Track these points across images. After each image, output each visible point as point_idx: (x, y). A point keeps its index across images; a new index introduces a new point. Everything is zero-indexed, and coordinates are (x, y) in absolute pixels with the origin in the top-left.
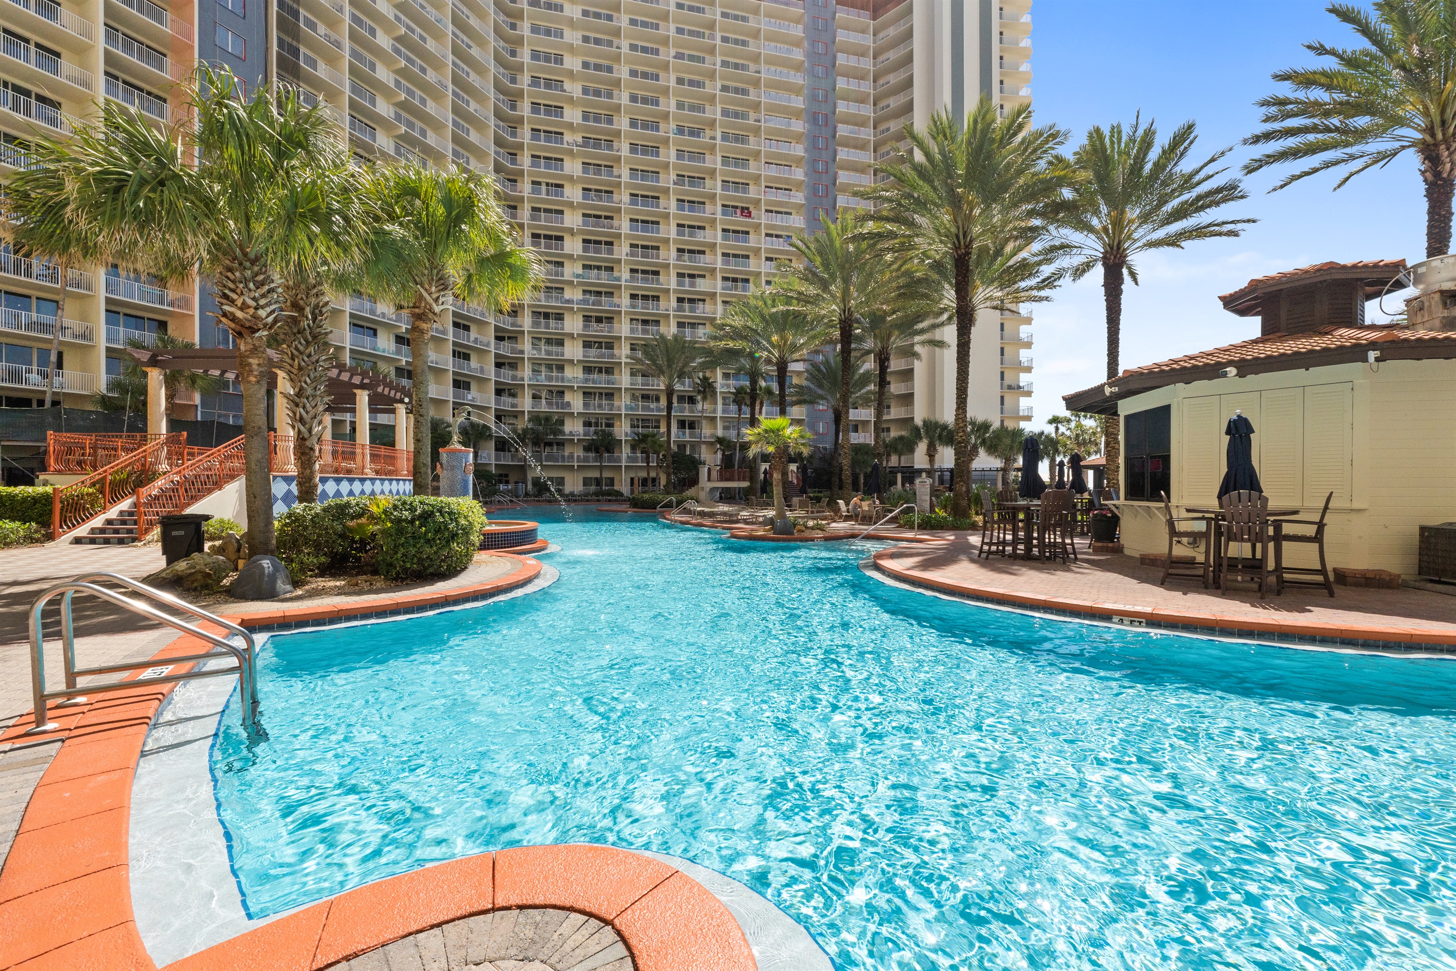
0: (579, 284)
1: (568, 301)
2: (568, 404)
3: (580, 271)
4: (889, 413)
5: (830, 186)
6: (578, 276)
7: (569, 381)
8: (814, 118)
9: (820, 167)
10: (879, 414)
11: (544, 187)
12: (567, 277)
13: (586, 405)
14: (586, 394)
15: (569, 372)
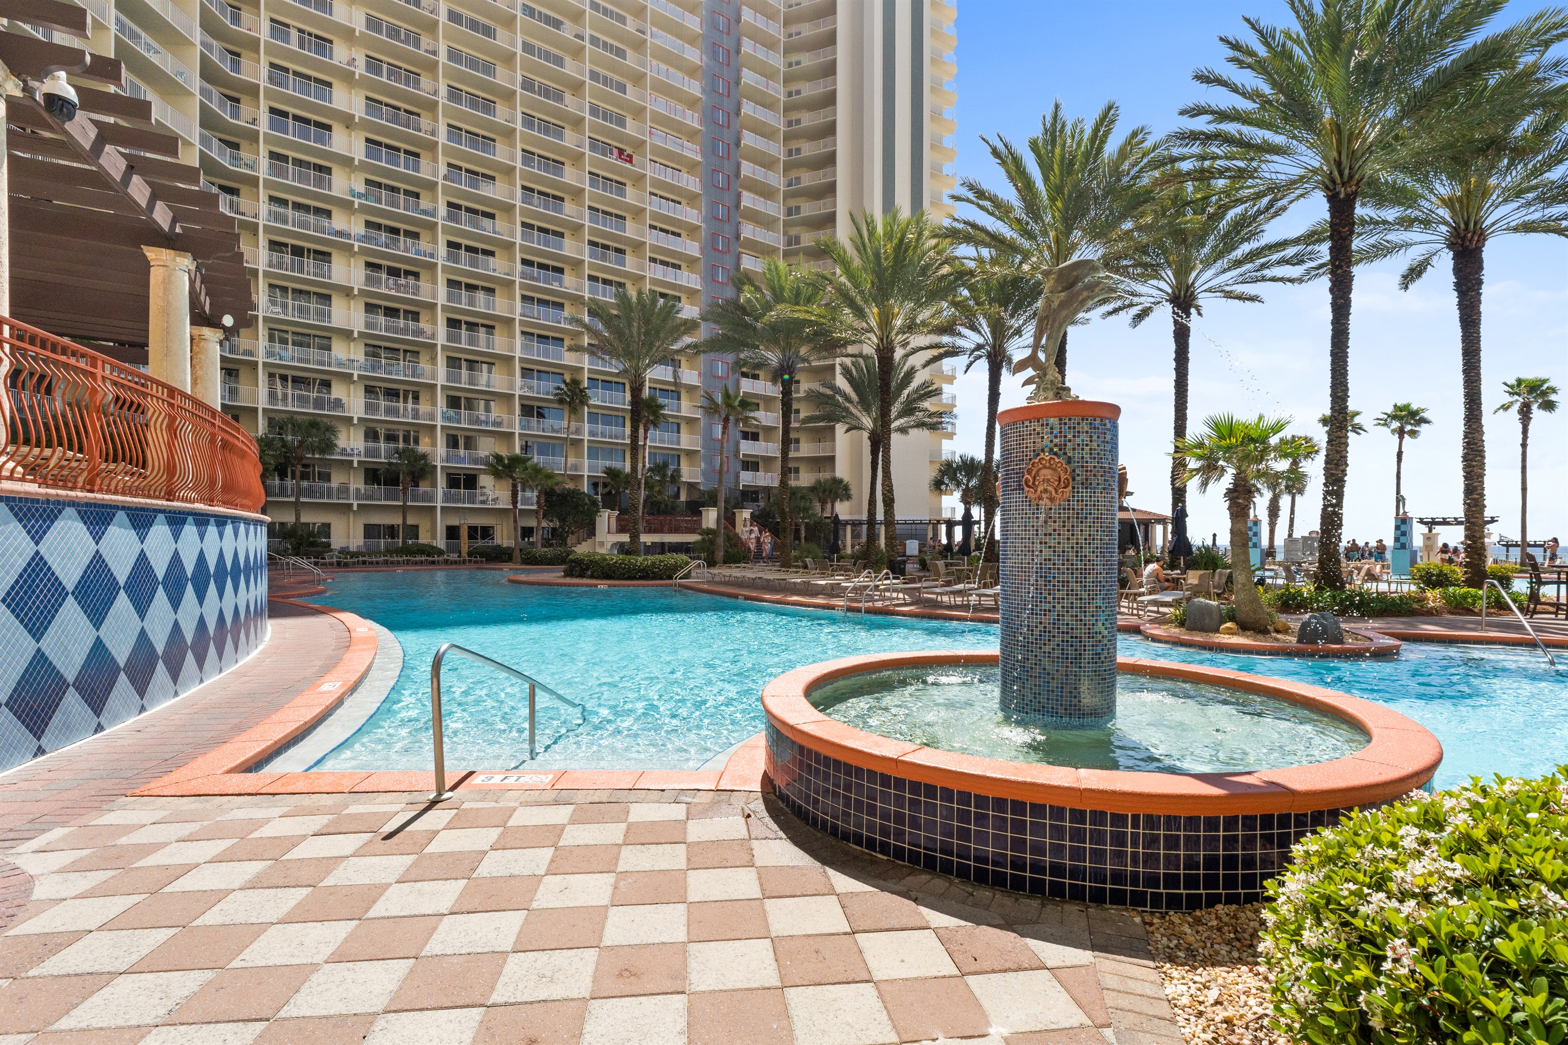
0: (364, 209)
1: (340, 233)
2: (338, 403)
3: (360, 187)
4: (797, 450)
5: (732, 147)
6: (360, 196)
7: (340, 364)
8: (713, 49)
9: (721, 118)
10: (785, 452)
11: (294, 34)
12: (335, 192)
13: (369, 407)
14: (369, 390)
15: (340, 351)
